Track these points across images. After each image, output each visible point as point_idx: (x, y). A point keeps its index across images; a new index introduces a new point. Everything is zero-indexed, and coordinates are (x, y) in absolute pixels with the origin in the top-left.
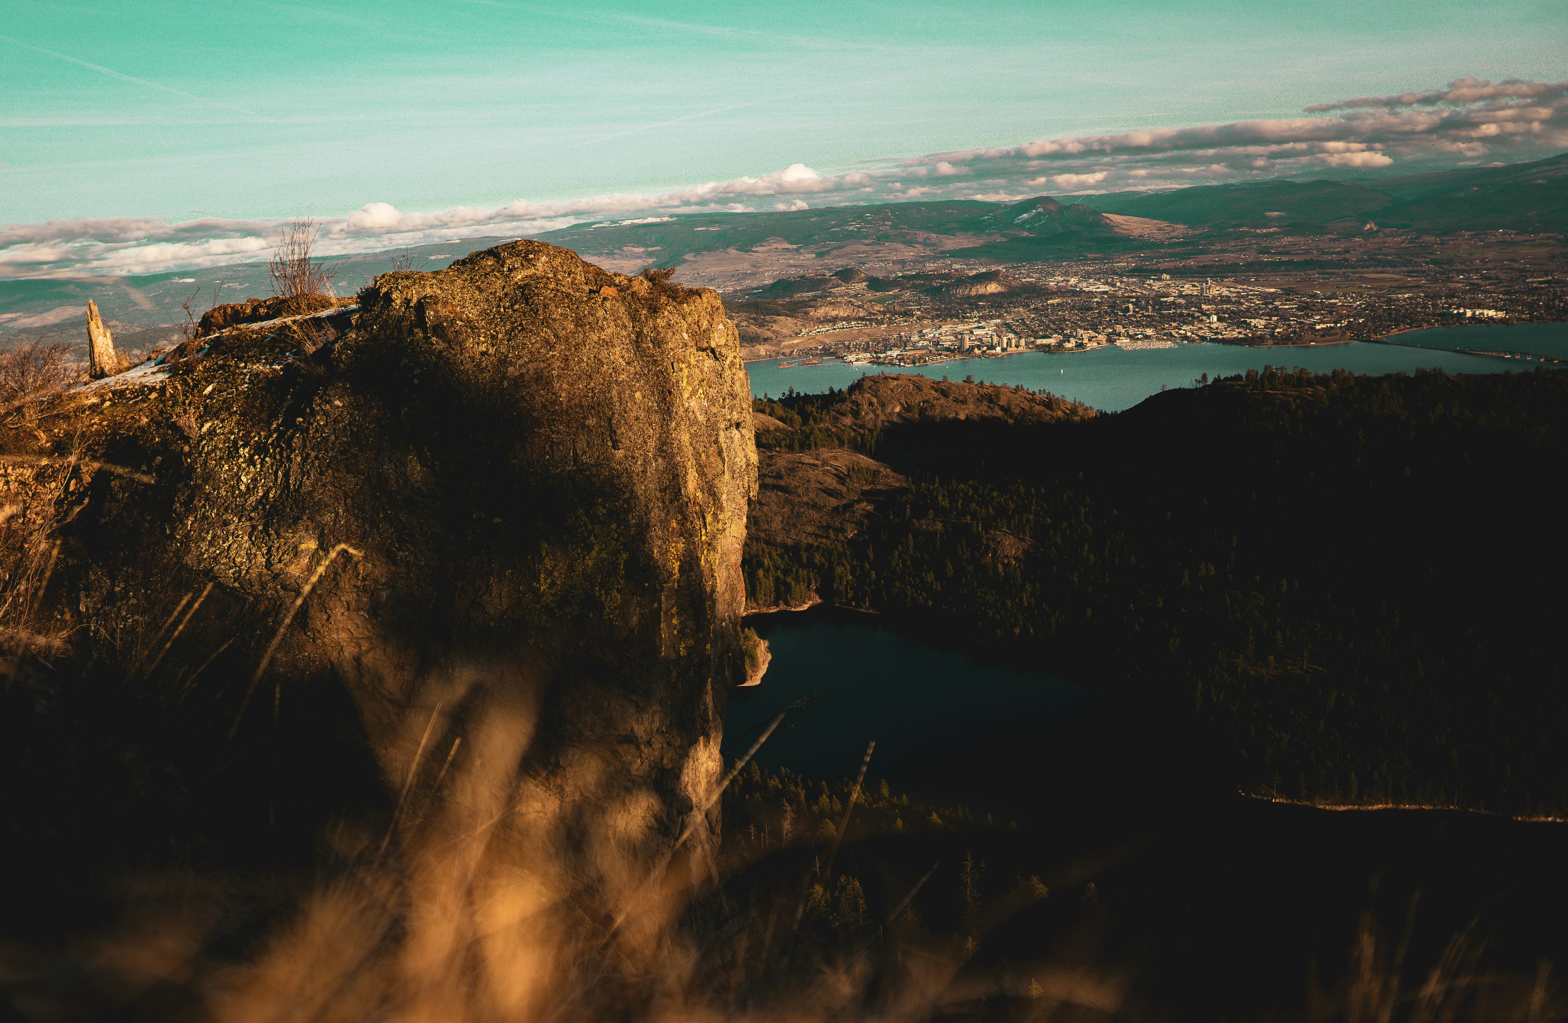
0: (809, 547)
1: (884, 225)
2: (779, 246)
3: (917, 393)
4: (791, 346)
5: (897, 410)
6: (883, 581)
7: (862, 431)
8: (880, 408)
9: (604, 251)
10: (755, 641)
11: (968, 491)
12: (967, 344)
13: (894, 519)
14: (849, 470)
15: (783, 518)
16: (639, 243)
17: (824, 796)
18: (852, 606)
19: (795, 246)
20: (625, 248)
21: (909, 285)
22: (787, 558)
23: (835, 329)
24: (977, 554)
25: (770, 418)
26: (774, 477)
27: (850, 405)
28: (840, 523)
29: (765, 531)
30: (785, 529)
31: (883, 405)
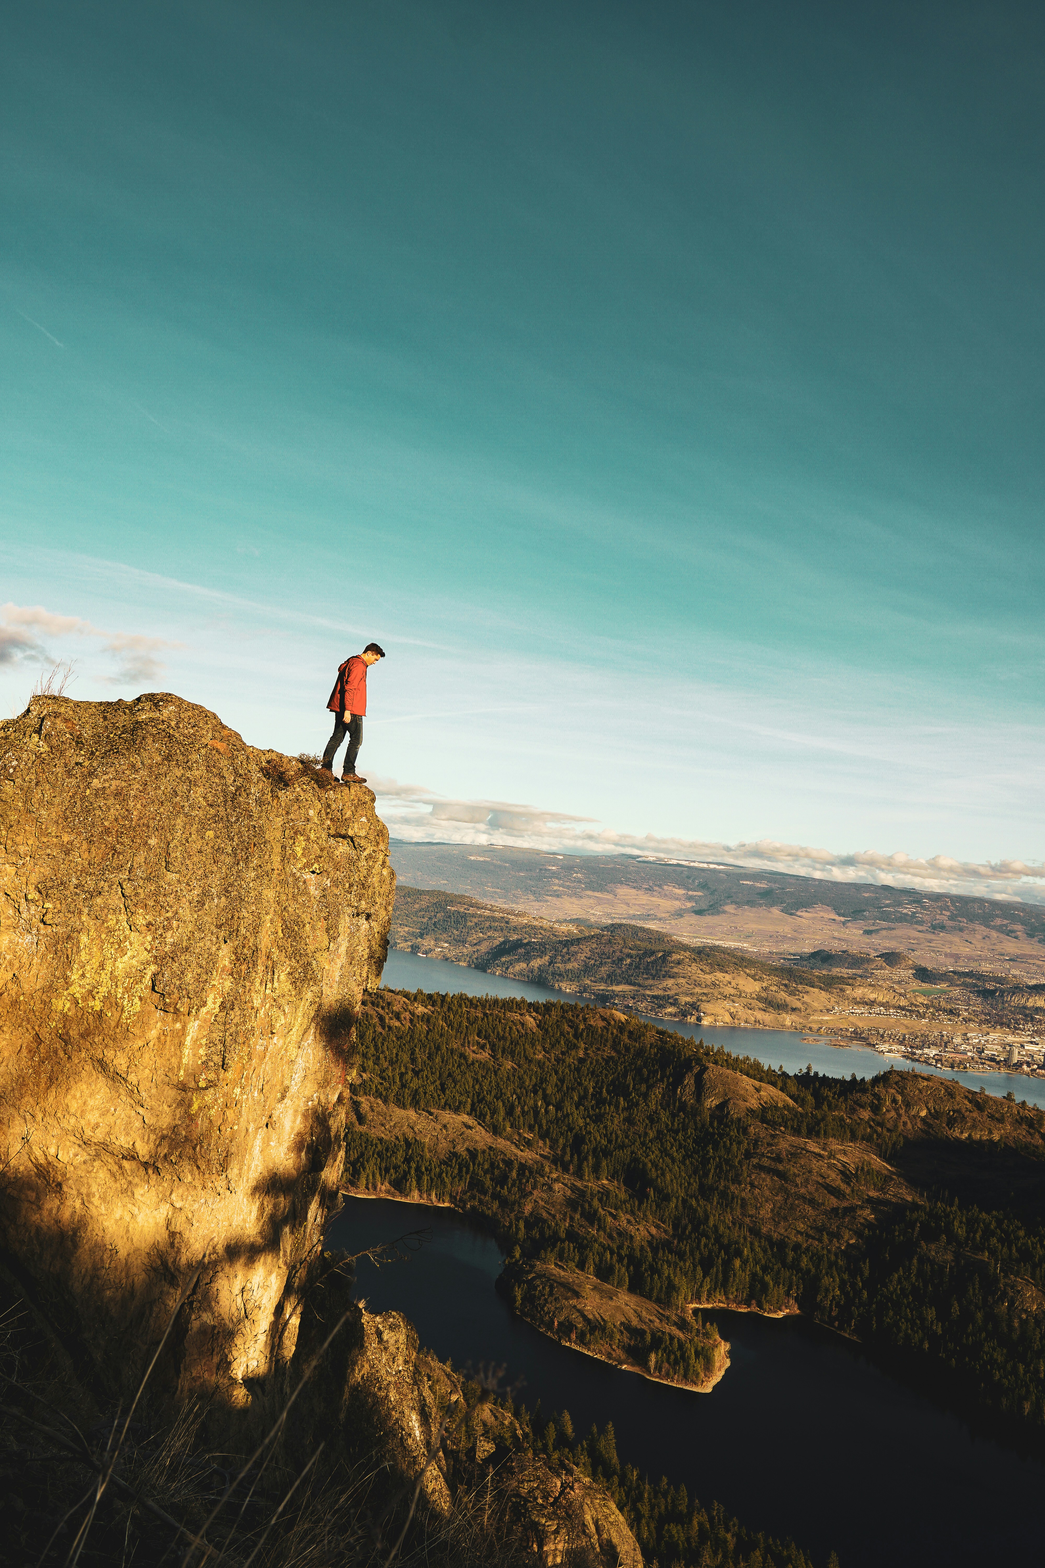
0: (797, 1247)
1: (941, 914)
2: (826, 916)
3: (949, 1100)
4: (821, 1022)
5: (923, 1113)
6: (874, 1306)
7: (879, 1129)
8: (904, 1108)
9: (644, 886)
10: (715, 1340)
11: (990, 1223)
12: (1016, 1058)
13: (899, 1236)
14: (857, 1169)
15: (774, 1206)
16: (682, 885)
17: (758, 1553)
18: (834, 1327)
19: (842, 919)
20: (665, 887)
21: (959, 982)
22: (770, 1252)
23: (870, 1013)
24: (990, 1299)
25: (780, 1093)
26: (773, 1159)
27: (871, 1098)
28: (838, 1227)
29: (751, 1216)
30: (774, 1220)
31: (908, 1105)
